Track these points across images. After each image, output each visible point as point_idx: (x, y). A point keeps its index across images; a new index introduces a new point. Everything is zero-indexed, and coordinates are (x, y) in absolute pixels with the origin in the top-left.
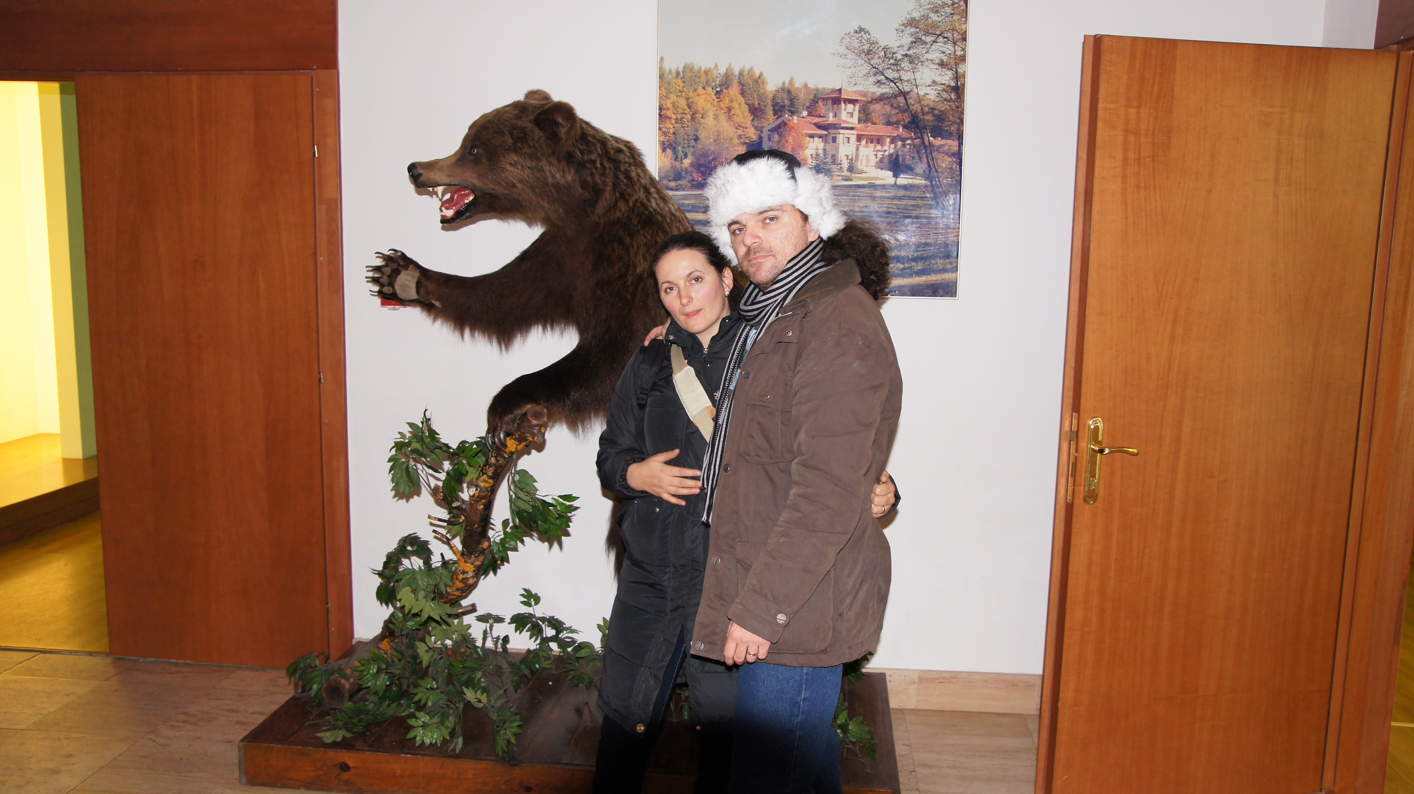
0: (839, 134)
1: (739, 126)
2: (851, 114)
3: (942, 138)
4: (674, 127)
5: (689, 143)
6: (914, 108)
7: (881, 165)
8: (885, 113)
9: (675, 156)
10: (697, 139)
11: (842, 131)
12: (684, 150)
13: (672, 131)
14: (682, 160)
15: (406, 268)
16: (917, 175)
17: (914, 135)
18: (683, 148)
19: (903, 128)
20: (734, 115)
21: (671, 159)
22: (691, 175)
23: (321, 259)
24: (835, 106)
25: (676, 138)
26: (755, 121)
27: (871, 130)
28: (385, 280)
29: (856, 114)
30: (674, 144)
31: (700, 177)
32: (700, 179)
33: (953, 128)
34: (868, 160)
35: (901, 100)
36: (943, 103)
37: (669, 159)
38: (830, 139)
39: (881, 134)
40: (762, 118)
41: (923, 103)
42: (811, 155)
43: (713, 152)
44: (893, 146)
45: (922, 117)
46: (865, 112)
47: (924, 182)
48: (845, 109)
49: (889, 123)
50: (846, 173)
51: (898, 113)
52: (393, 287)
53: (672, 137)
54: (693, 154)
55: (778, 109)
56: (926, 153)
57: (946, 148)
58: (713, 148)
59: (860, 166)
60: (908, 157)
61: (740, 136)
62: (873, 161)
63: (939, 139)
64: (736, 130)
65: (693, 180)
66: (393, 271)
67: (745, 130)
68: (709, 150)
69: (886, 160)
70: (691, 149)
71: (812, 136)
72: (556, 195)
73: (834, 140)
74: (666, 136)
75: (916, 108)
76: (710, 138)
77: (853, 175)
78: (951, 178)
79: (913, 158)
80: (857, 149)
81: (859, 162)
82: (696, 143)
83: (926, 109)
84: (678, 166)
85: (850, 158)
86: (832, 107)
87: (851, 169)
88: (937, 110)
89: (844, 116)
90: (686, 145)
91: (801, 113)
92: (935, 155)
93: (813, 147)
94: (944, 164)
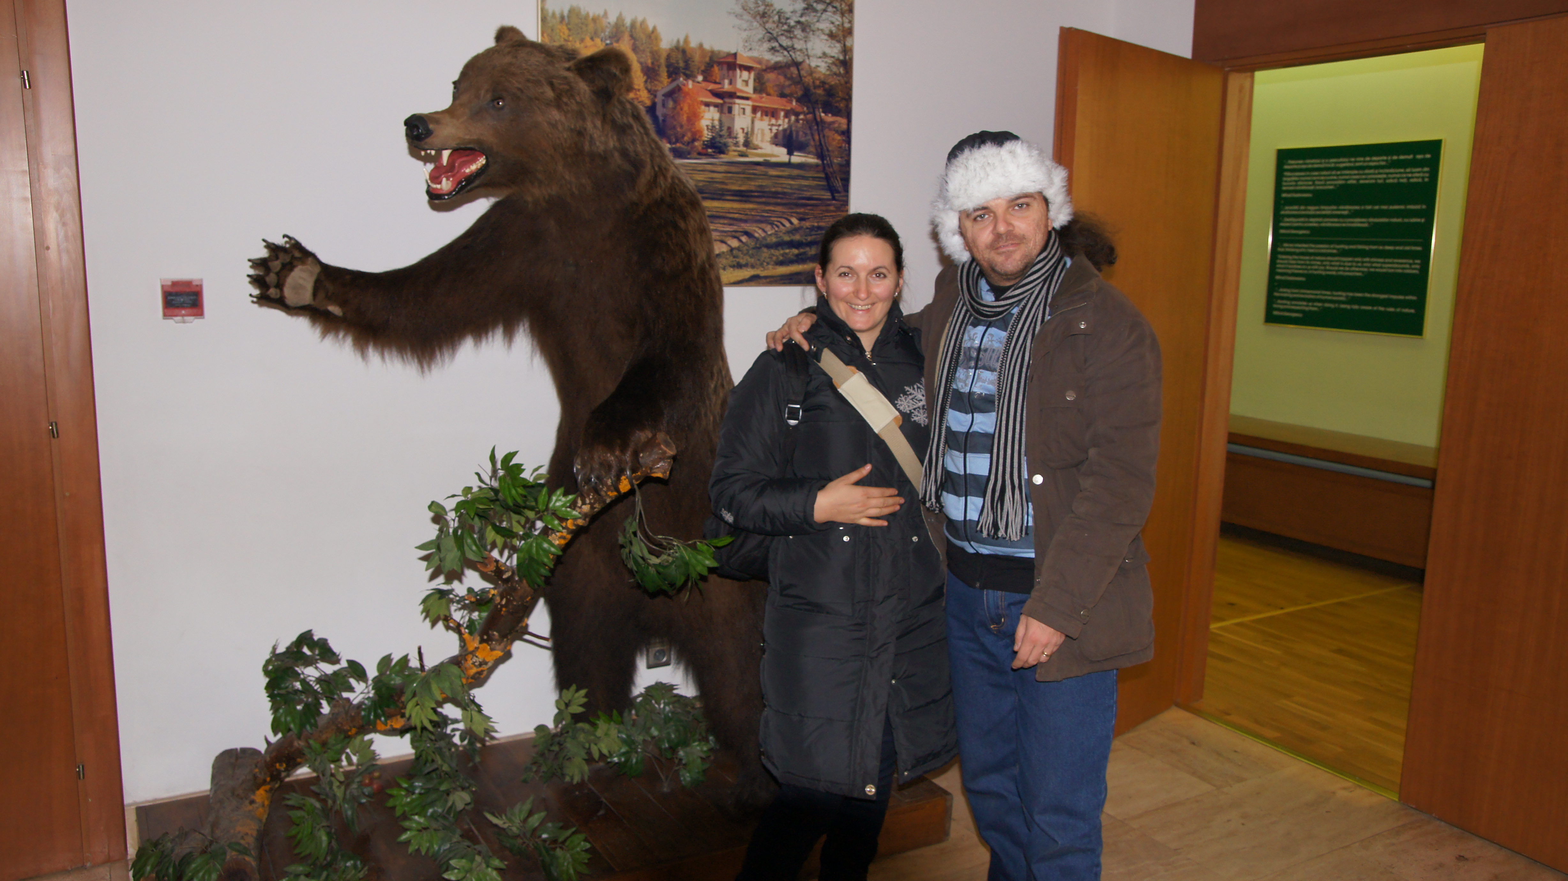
0: (735, 103)
2: (747, 83)
3: (833, 115)
6: (806, 80)
7: (775, 140)
8: (779, 83)
11: (737, 101)
15: (302, 260)
16: (809, 153)
17: (807, 109)
19: (797, 101)
24: (731, 72)
26: (648, 83)
27: (767, 102)
28: (272, 279)
29: (751, 83)
33: (842, 105)
34: (763, 134)
35: (794, 70)
36: (833, 77)
38: (726, 110)
39: (776, 107)
40: (655, 81)
41: (814, 75)
42: (707, 126)
44: (786, 120)
45: (814, 91)
46: (760, 81)
47: (816, 161)
48: (740, 76)
49: (782, 95)
50: (742, 148)
51: (791, 85)
52: (281, 289)
55: (673, 71)
56: (818, 129)
57: (836, 125)
59: (756, 140)
60: (801, 133)
62: (768, 136)
63: (830, 115)
66: (282, 265)
69: (780, 136)
71: (707, 105)
73: (730, 110)
75: (808, 80)
77: (749, 151)
78: (841, 158)
80: (753, 122)
81: (755, 137)
83: (817, 83)
85: (745, 131)
86: (728, 73)
87: (747, 144)
88: (828, 84)
89: (739, 84)
91: (696, 77)
92: (827, 132)
93: (709, 118)
94: (834, 143)
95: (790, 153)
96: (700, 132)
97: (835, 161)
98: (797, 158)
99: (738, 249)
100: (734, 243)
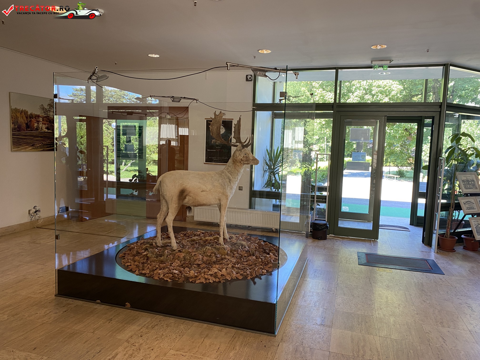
7: (46, 128)
11: (40, 122)
16: (51, 130)
20: (23, 118)
27: (44, 122)
35: (48, 117)
44: (46, 125)
46: (43, 119)
49: (46, 121)
55: (30, 118)
59: (43, 128)
71: (35, 123)
73: (39, 124)
80: (42, 125)
85: (41, 127)
86: (38, 118)
87: (41, 129)
91: (34, 118)
93: (36, 125)
95: (48, 130)
96: (34, 127)
98: (49, 131)
99: (41, 145)
100: (40, 145)
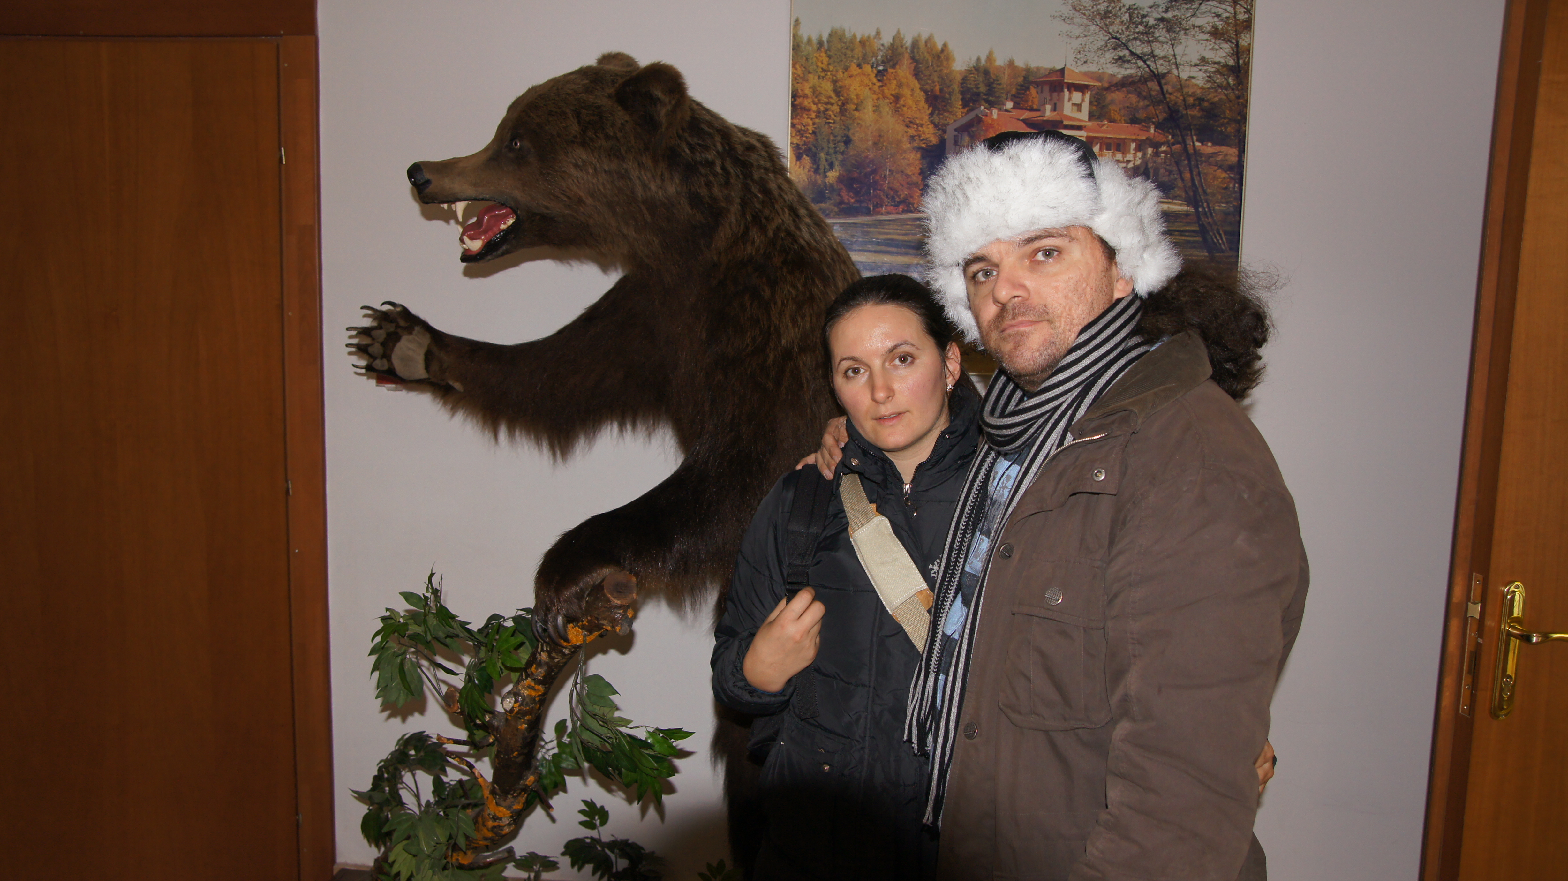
1: (911, 122)
2: (1079, 107)
3: (1215, 144)
4: (814, 124)
5: (835, 148)
6: (1173, 98)
8: (1129, 105)
9: (815, 167)
10: (848, 141)
12: (829, 157)
13: (811, 129)
14: (825, 172)
15: (409, 330)
16: (1174, 197)
17: (1172, 138)
18: (828, 154)
19: (1156, 128)
20: (904, 106)
21: (809, 171)
22: (839, 195)
23: (290, 314)
24: (1055, 95)
25: (817, 140)
26: (935, 116)
27: (1108, 130)
28: (376, 349)
29: (1086, 107)
30: (814, 149)
31: (853, 198)
32: (852, 201)
33: (1232, 129)
35: (1153, 86)
36: (1216, 91)
37: (806, 170)
39: (1123, 137)
40: (945, 111)
41: (1185, 90)
43: (872, 161)
44: (1139, 154)
45: (1185, 112)
46: (1099, 103)
47: (1185, 208)
48: (1070, 99)
49: (1134, 121)
51: (1148, 106)
52: (389, 359)
53: (811, 138)
54: (842, 163)
55: (970, 99)
56: (1189, 165)
57: (1220, 158)
58: (871, 155)
60: (1162, 171)
61: (912, 138)
63: (1210, 144)
64: (906, 129)
65: (841, 202)
66: (389, 335)
67: (920, 128)
68: (866, 157)
70: (840, 157)
72: (649, 219)
74: (802, 136)
75: (1175, 97)
76: (868, 141)
78: (1227, 203)
79: (1170, 172)
82: (847, 148)
83: (1191, 100)
84: (820, 182)
86: (1051, 96)
88: (1208, 101)
89: (1068, 109)
90: (831, 151)
91: (1004, 104)
92: (1203, 168)
94: (1216, 182)
97: (1216, 208)
